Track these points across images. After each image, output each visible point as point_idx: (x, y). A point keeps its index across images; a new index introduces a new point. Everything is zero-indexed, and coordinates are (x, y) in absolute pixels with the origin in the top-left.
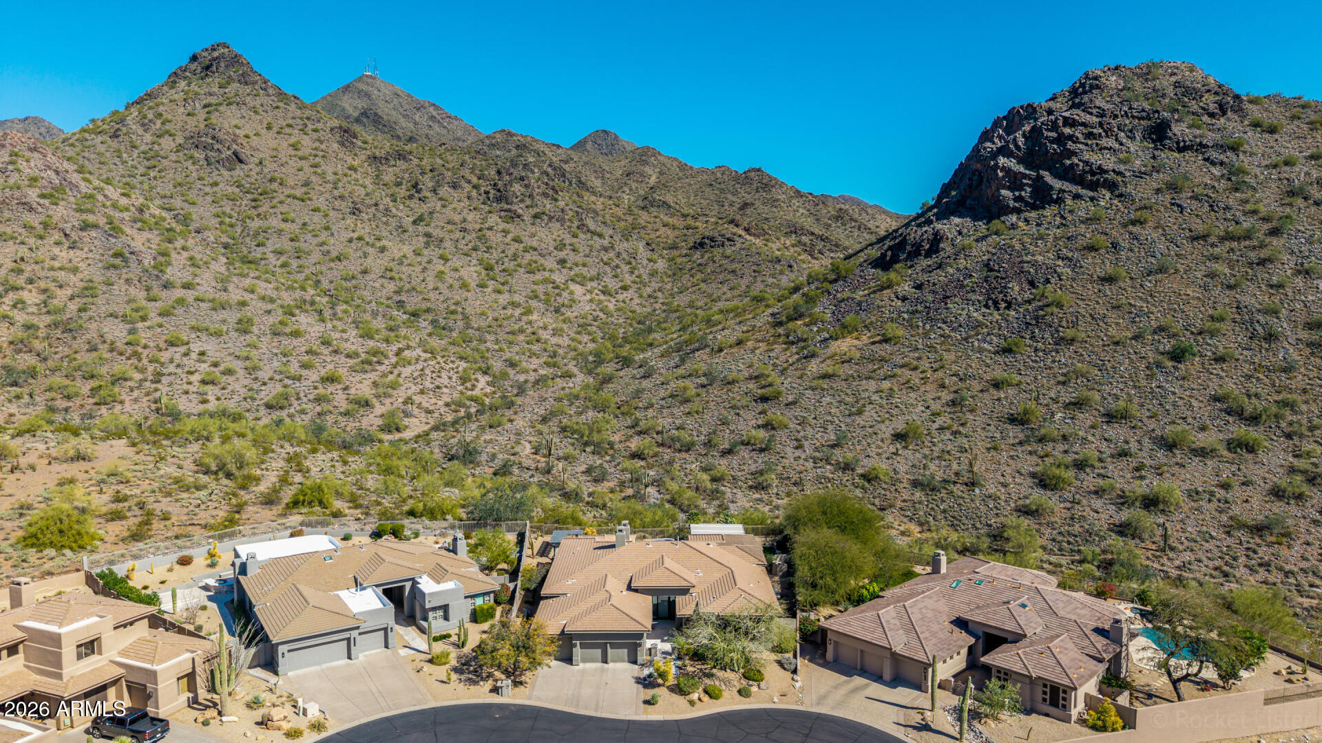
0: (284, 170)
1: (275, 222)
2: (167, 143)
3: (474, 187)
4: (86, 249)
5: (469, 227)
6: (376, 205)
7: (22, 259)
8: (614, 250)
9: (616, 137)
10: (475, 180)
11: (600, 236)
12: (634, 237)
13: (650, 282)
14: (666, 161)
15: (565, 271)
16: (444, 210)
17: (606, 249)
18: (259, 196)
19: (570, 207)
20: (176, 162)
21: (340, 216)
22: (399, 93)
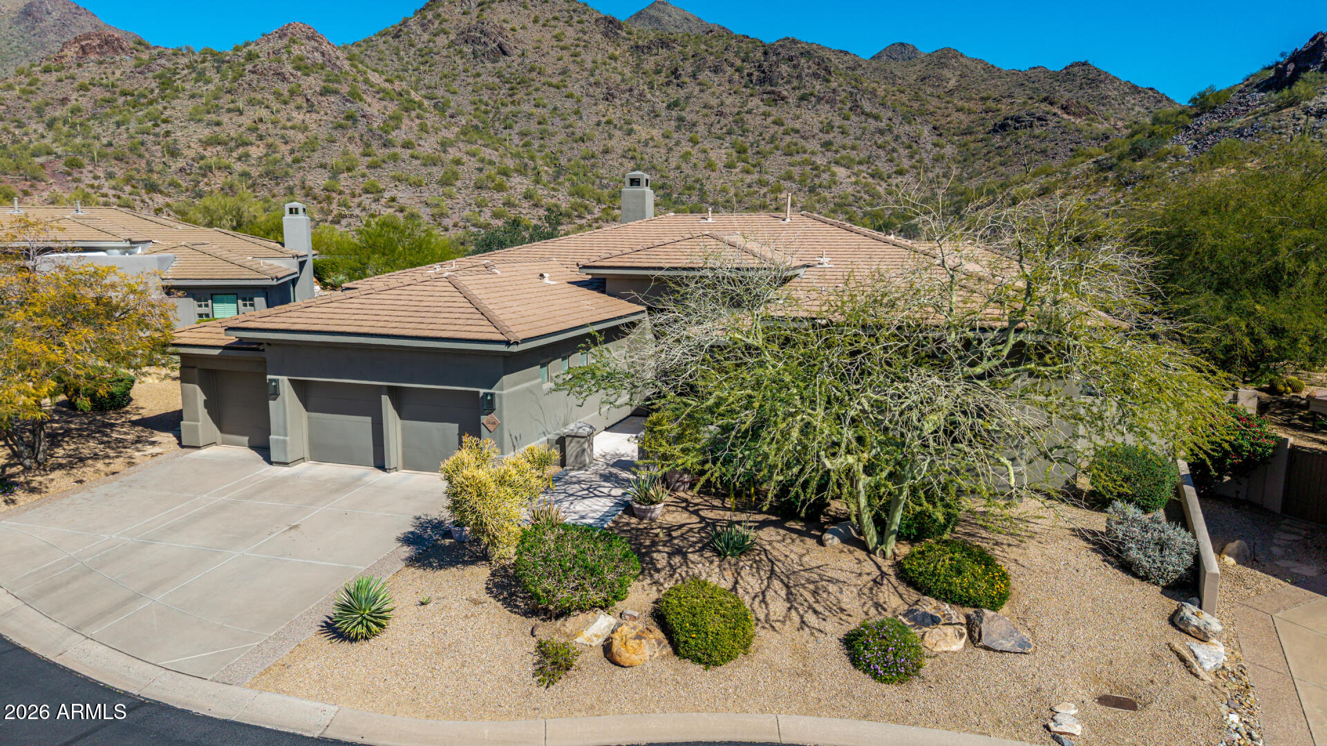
0: (544, 60)
1: (526, 108)
2: (442, 41)
3: (737, 70)
4: (322, 113)
5: (727, 110)
6: (631, 90)
7: (261, 120)
8: (892, 133)
9: (915, 49)
10: (738, 63)
11: (877, 118)
12: (919, 120)
13: (933, 167)
14: (969, 63)
15: (829, 154)
16: (702, 95)
17: (881, 132)
18: (515, 85)
19: (844, 87)
20: (446, 57)
21: (593, 102)
22: (690, 18)
